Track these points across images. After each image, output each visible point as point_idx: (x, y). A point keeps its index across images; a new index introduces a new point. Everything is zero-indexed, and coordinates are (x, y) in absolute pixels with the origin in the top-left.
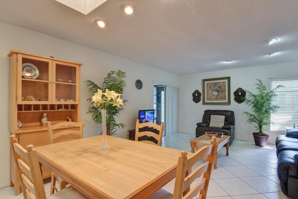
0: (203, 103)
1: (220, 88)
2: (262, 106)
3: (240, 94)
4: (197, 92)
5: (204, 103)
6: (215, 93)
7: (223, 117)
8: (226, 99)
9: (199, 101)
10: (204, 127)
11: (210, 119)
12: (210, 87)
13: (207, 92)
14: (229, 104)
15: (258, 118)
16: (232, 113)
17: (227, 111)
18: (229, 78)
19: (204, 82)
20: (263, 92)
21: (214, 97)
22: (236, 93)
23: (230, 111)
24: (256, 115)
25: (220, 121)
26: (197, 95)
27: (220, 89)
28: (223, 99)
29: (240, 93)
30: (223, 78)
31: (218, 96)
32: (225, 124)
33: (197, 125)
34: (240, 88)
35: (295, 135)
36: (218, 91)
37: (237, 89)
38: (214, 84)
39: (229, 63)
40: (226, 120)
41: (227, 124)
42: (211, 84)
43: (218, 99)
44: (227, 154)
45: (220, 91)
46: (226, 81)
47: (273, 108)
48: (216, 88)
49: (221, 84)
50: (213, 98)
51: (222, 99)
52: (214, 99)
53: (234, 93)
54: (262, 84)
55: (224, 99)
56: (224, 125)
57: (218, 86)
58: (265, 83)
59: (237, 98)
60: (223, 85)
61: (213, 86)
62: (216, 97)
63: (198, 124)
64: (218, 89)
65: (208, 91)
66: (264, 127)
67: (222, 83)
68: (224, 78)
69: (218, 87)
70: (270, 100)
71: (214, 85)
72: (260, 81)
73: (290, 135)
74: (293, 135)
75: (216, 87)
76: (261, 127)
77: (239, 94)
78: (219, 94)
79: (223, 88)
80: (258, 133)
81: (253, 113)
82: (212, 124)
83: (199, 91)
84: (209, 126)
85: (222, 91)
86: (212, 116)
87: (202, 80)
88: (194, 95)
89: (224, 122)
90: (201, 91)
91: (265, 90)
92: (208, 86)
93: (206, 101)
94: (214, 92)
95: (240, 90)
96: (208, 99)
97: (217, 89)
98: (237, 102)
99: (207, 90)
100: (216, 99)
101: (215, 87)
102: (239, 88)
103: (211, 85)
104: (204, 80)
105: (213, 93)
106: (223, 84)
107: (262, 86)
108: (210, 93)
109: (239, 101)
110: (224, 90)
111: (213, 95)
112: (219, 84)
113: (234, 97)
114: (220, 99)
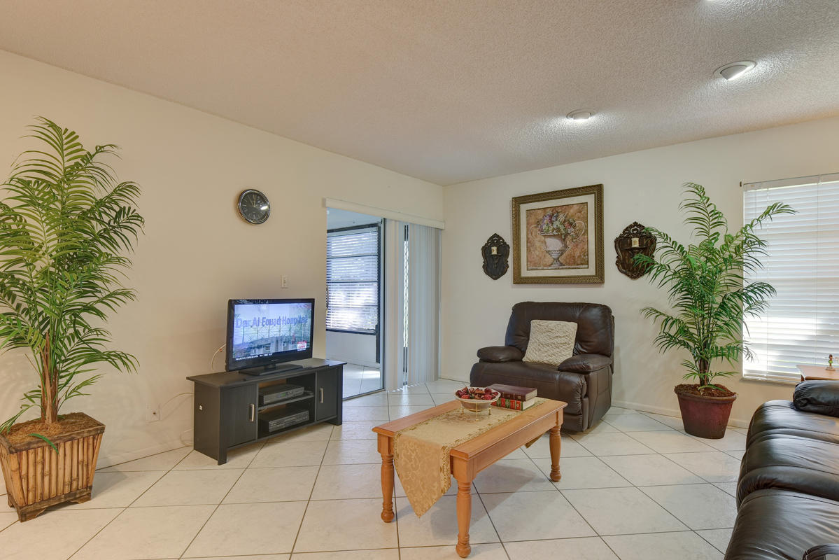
0: (514, 279)
1: (571, 224)
2: (709, 285)
3: (637, 246)
4: (496, 240)
5: (519, 280)
6: (554, 244)
7: (572, 327)
8: (588, 265)
9: (504, 272)
10: (499, 362)
11: (527, 334)
12: (538, 223)
13: (528, 241)
14: (599, 281)
15: (695, 331)
16: (606, 310)
17: (587, 307)
18: (597, 190)
19: (519, 207)
20: (712, 232)
21: (549, 259)
22: (622, 243)
23: (595, 306)
24: (685, 319)
25: (559, 340)
26: (494, 251)
27: (570, 230)
28: (579, 262)
29: (636, 243)
30: (579, 188)
31: (562, 252)
32: (577, 352)
33: (478, 355)
34: (635, 224)
35: (828, 404)
36: (563, 237)
37: (627, 229)
38: (549, 212)
39: (581, 122)
40: (580, 339)
41: (585, 353)
42: (540, 212)
43: (561, 264)
44: (555, 476)
45: (569, 238)
46: (590, 199)
47: (750, 294)
48: (555, 227)
49: (572, 211)
50: (546, 260)
51: (574, 264)
52: (550, 266)
53: (617, 241)
54: (709, 203)
55: (582, 264)
56: (574, 354)
57: (562, 218)
58: (717, 199)
59: (624, 259)
60: (579, 214)
61: (548, 218)
62: (556, 257)
63: (482, 353)
64: (562, 228)
65: (530, 236)
66: (715, 365)
67: (576, 208)
68: (583, 188)
69: (563, 223)
70: (740, 264)
71: (551, 217)
72: (700, 191)
73: (806, 400)
74: (819, 404)
75: (557, 224)
76: (704, 365)
77: (633, 246)
78: (566, 246)
79: (579, 223)
80: (695, 387)
81: (677, 313)
82: (533, 354)
83: (501, 238)
84: (524, 359)
85: (577, 235)
86: (535, 324)
87: (511, 199)
88: (486, 250)
89: (573, 344)
90: (508, 240)
91: (720, 223)
92: (532, 220)
93: (525, 273)
94: (549, 241)
95: (636, 229)
96: (533, 265)
97: (558, 229)
98: (626, 274)
99: (527, 234)
100: (556, 266)
101: (552, 222)
102: (632, 223)
103: (540, 215)
104: (518, 201)
105: (545, 243)
106: (580, 212)
107: (709, 209)
108: (538, 244)
109: (632, 271)
110: (584, 234)
111: (548, 252)
112: (565, 212)
113: (617, 257)
114: (569, 264)
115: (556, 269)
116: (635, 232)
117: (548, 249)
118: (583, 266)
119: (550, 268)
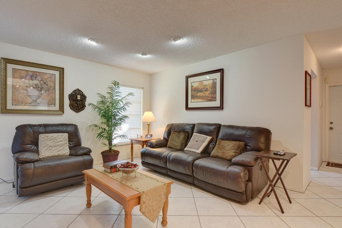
0: (1, 110)
1: (45, 83)
3: (80, 99)
5: (5, 111)
6: (33, 92)
8: (55, 105)
12: (22, 78)
14: (61, 113)
18: (61, 70)
19: (6, 64)
21: (29, 100)
22: (72, 97)
27: (44, 86)
28: (50, 103)
29: (79, 97)
30: (52, 66)
31: (38, 97)
34: (78, 89)
36: (39, 89)
37: (74, 91)
38: (31, 74)
42: (23, 72)
43: (38, 104)
45: (43, 90)
46: (56, 73)
48: (34, 82)
49: (46, 77)
51: (47, 104)
52: (30, 104)
53: (70, 96)
57: (39, 79)
59: (73, 104)
60: (50, 79)
61: (29, 77)
62: (35, 99)
64: (39, 84)
67: (48, 75)
69: (39, 81)
71: (32, 76)
77: (78, 99)
78: (41, 94)
79: (50, 84)
85: (49, 90)
92: (17, 75)
93: (10, 107)
94: (30, 90)
95: (78, 92)
96: (17, 102)
97: (37, 84)
98: (74, 110)
99: (13, 83)
100: (34, 104)
101: (32, 80)
102: (76, 89)
103: (25, 74)
104: (6, 61)
105: (27, 90)
108: (21, 90)
109: (77, 109)
110: (53, 90)
111: (29, 96)
112: (41, 76)
113: (70, 103)
114: (44, 104)
115: (34, 106)
116: (78, 93)
117: (29, 94)
118: (52, 105)
119: (30, 105)
